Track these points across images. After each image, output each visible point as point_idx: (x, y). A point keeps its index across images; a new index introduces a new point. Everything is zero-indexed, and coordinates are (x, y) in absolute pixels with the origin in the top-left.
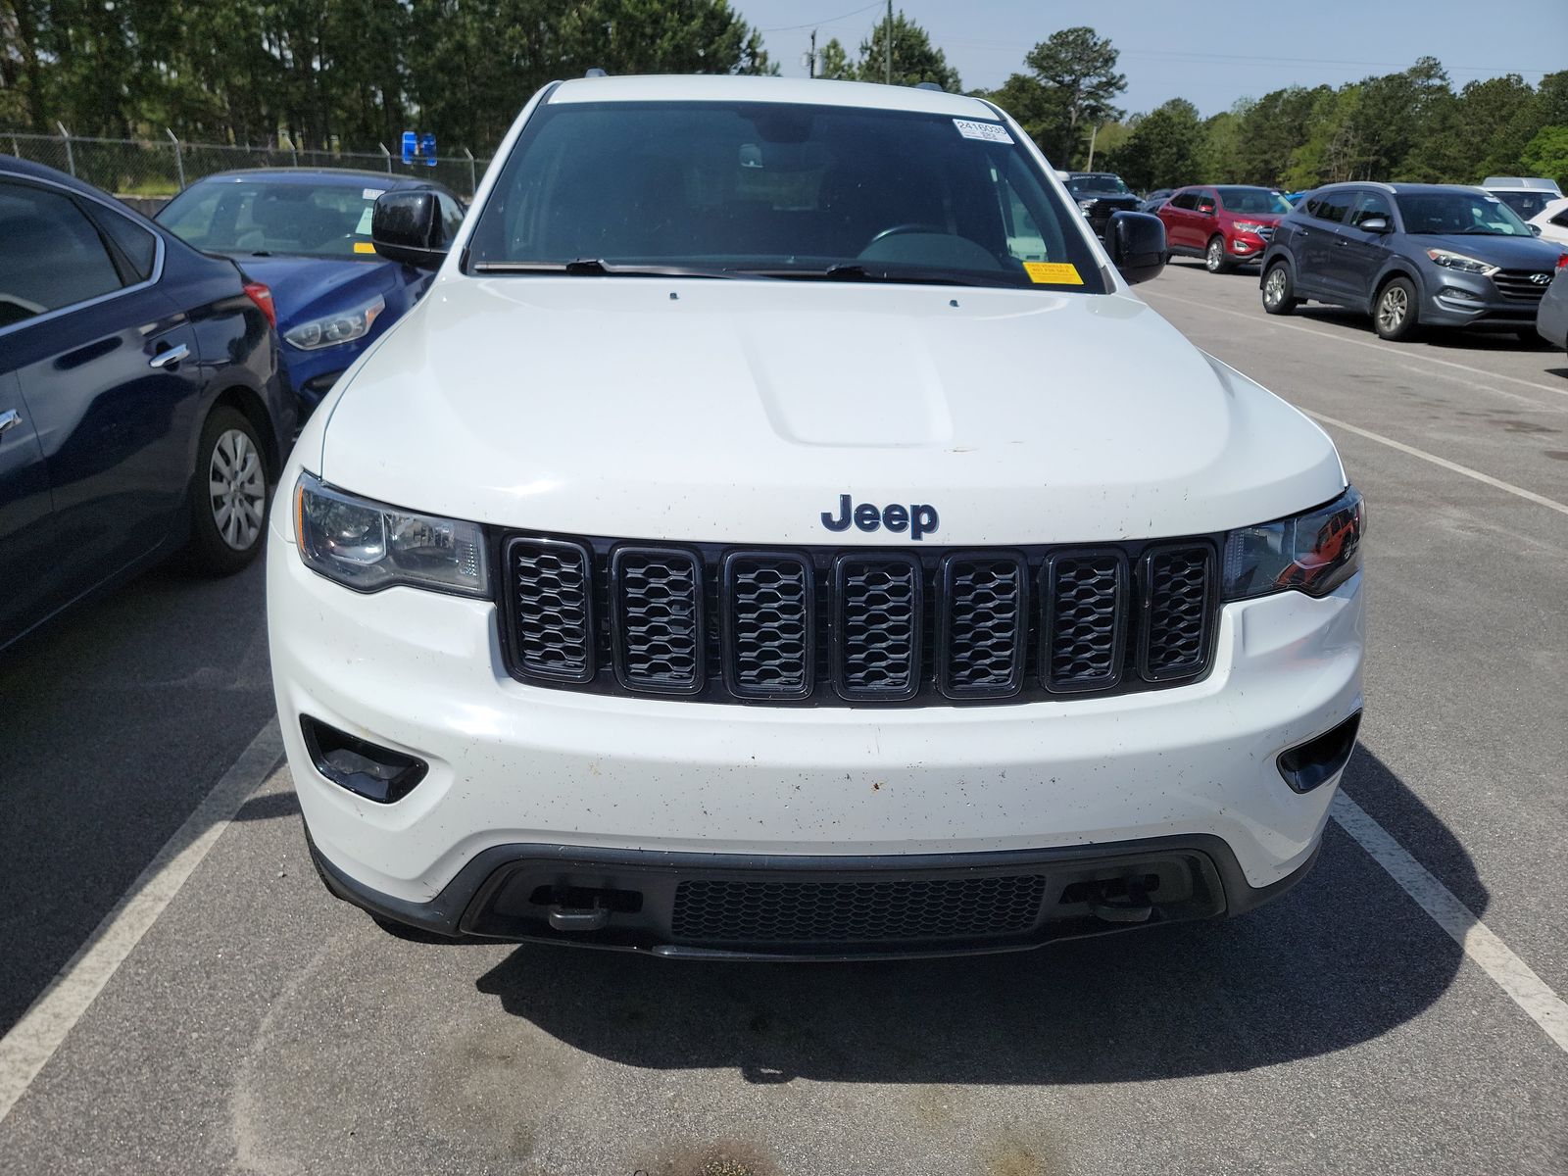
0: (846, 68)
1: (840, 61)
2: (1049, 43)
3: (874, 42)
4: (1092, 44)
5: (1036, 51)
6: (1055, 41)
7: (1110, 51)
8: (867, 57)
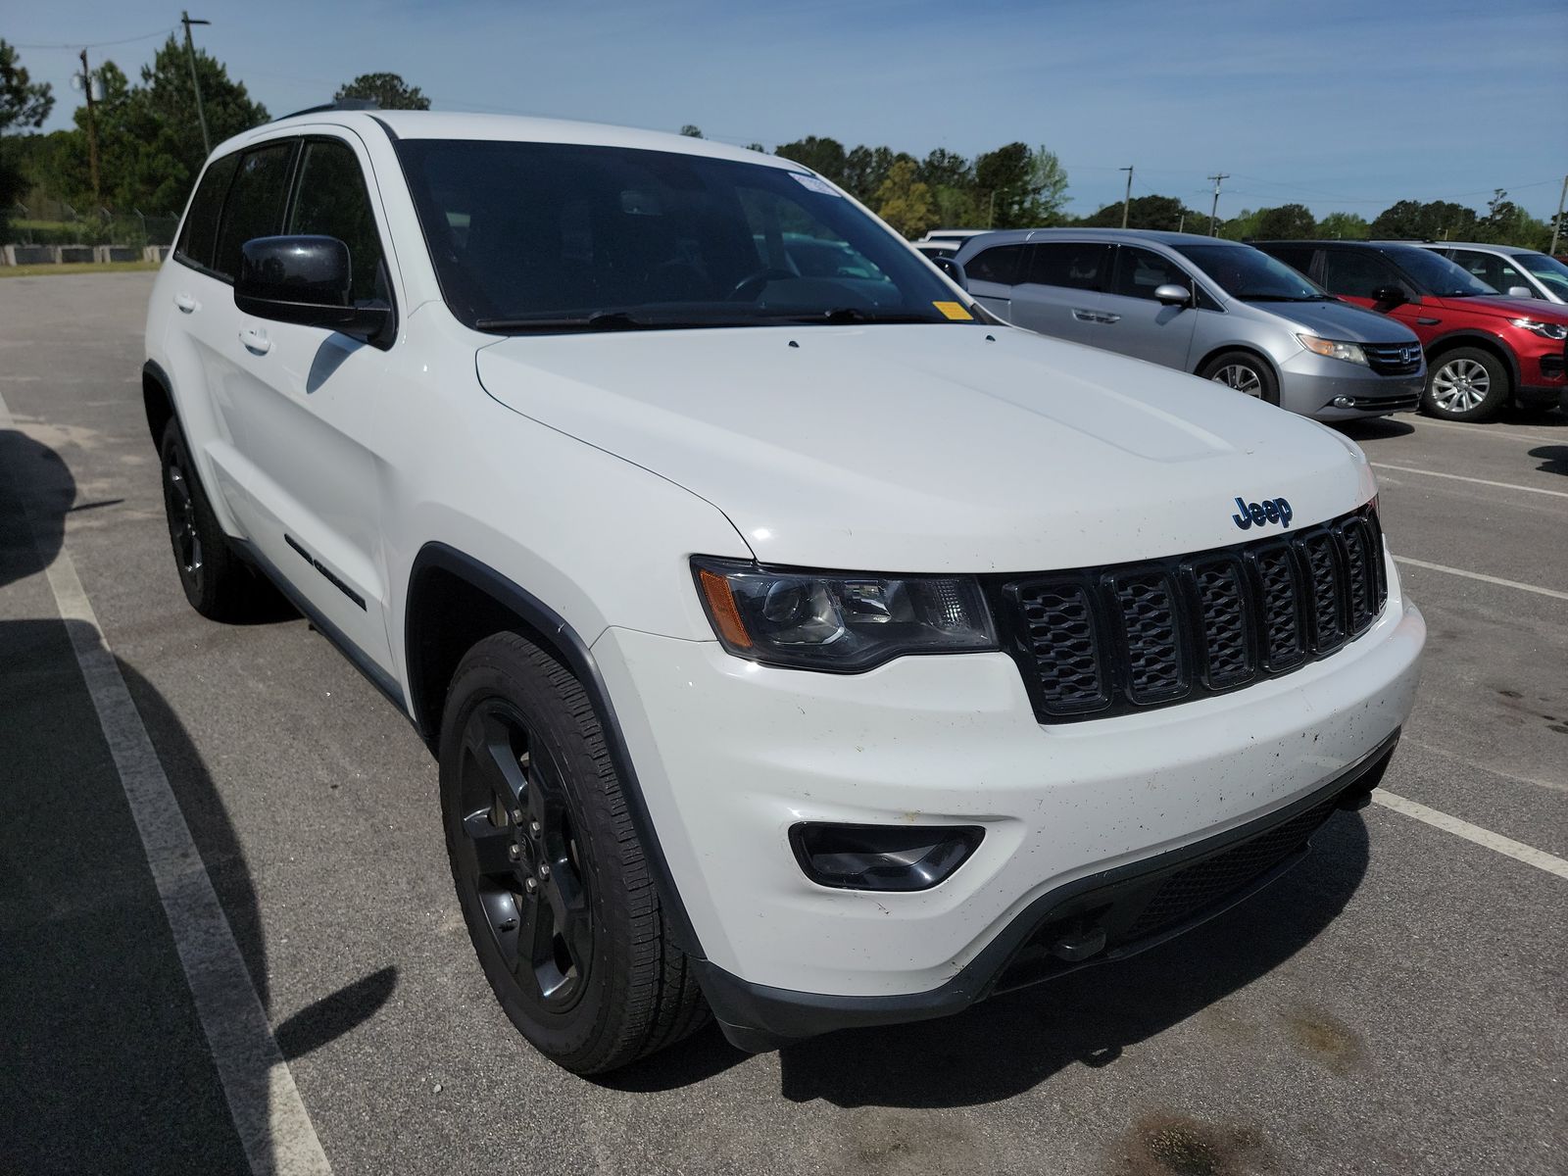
0: (130, 94)
1: (122, 87)
2: (355, 85)
3: (158, 68)
4: (401, 90)
5: (344, 93)
6: (362, 84)
7: (422, 99)
8: (151, 84)
